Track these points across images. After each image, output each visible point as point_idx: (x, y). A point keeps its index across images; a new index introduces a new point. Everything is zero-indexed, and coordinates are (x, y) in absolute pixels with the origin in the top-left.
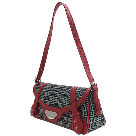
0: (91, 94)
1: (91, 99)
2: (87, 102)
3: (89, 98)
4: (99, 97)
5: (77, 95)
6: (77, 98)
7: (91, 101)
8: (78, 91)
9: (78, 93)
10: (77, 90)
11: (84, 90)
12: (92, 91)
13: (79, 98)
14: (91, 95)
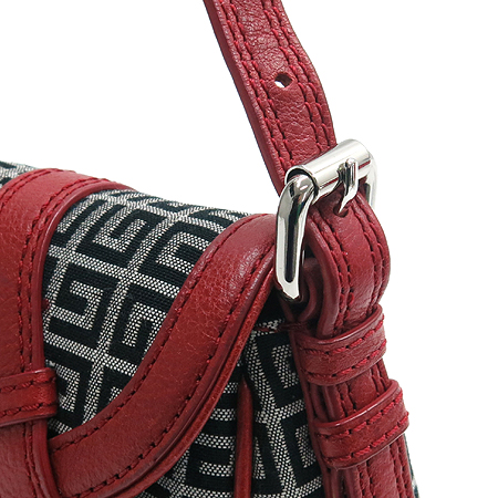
0: (282, 337)
1: (274, 416)
2: (219, 457)
3: (243, 399)
4: (395, 364)
5: (58, 327)
6: (71, 376)
7: (278, 439)
8: (75, 272)
9: (78, 305)
10: (66, 256)
11: (168, 259)
12: (292, 290)
13: (95, 391)
14: (280, 353)
